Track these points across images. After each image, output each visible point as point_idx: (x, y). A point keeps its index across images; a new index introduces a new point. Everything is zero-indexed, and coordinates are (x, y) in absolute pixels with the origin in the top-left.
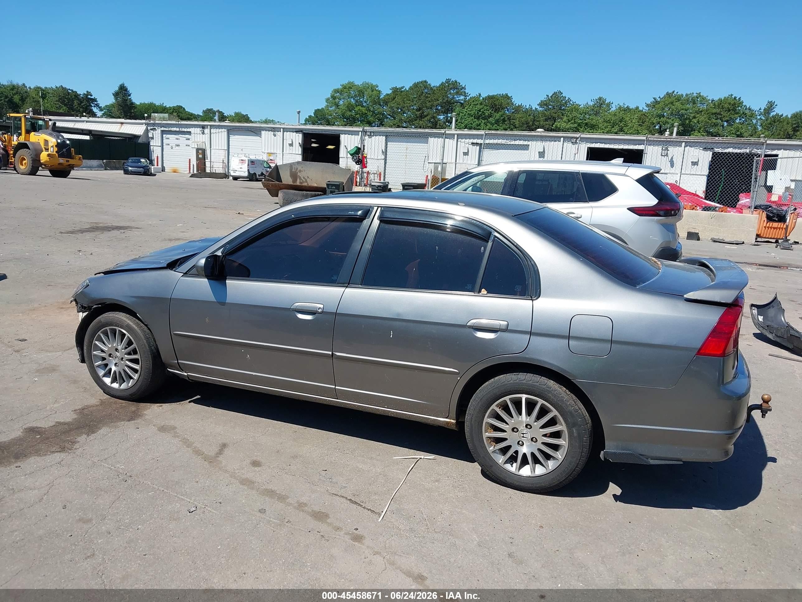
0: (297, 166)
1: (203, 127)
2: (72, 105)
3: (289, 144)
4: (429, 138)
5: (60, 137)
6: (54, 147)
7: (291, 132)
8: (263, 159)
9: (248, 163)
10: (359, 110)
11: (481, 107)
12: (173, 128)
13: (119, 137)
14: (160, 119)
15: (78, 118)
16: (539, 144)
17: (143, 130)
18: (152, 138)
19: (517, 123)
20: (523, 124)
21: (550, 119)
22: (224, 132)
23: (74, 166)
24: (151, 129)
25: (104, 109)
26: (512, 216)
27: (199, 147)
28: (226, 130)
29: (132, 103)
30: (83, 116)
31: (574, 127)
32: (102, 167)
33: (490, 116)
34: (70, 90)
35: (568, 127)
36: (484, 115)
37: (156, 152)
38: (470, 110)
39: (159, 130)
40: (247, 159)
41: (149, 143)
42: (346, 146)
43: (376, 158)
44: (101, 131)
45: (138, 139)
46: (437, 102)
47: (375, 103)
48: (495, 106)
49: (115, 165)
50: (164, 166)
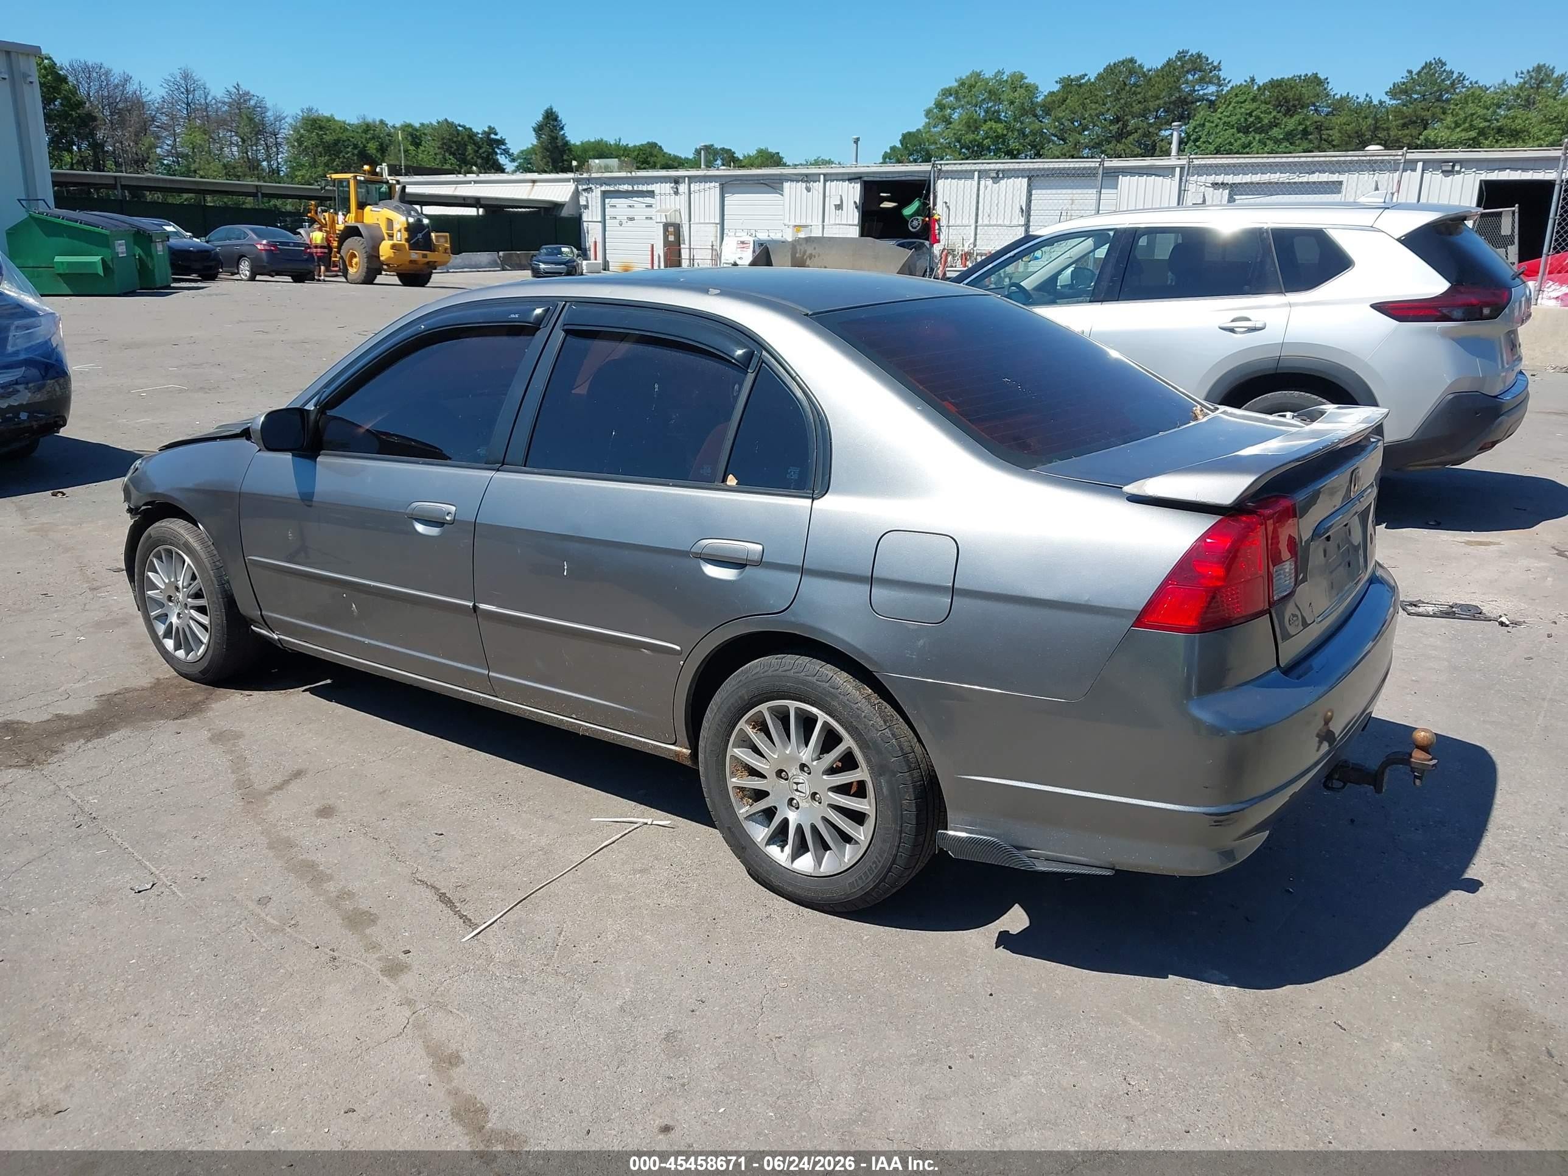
0: (804, 245)
1: (677, 181)
2: (464, 155)
3: (835, 205)
4: (1120, 177)
5: (413, 213)
6: (403, 230)
7: (840, 180)
8: (783, 239)
9: (754, 247)
10: (991, 128)
11: (1255, 105)
12: (622, 186)
13: (529, 207)
14: (600, 169)
15: (461, 177)
16: (1366, 178)
17: (569, 191)
18: (586, 207)
19: (1335, 135)
20: (1349, 137)
21: (1415, 122)
22: (714, 189)
23: (436, 264)
24: (584, 190)
25: (519, 157)
26: (807, 315)
27: (669, 220)
28: (717, 185)
29: (566, 143)
30: (472, 173)
31: (1469, 139)
32: (497, 265)
33: (1274, 124)
34: (460, 126)
35: (1454, 138)
36: (1259, 123)
37: (592, 233)
38: (1228, 114)
39: (597, 192)
40: (751, 239)
41: (580, 216)
42: (946, 203)
43: (1007, 223)
44: (497, 199)
45: (561, 211)
46: (1157, 102)
47: (1024, 112)
48: (1286, 102)
49: (520, 261)
50: (607, 259)
